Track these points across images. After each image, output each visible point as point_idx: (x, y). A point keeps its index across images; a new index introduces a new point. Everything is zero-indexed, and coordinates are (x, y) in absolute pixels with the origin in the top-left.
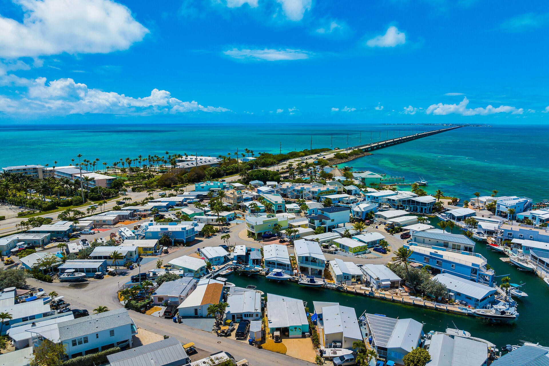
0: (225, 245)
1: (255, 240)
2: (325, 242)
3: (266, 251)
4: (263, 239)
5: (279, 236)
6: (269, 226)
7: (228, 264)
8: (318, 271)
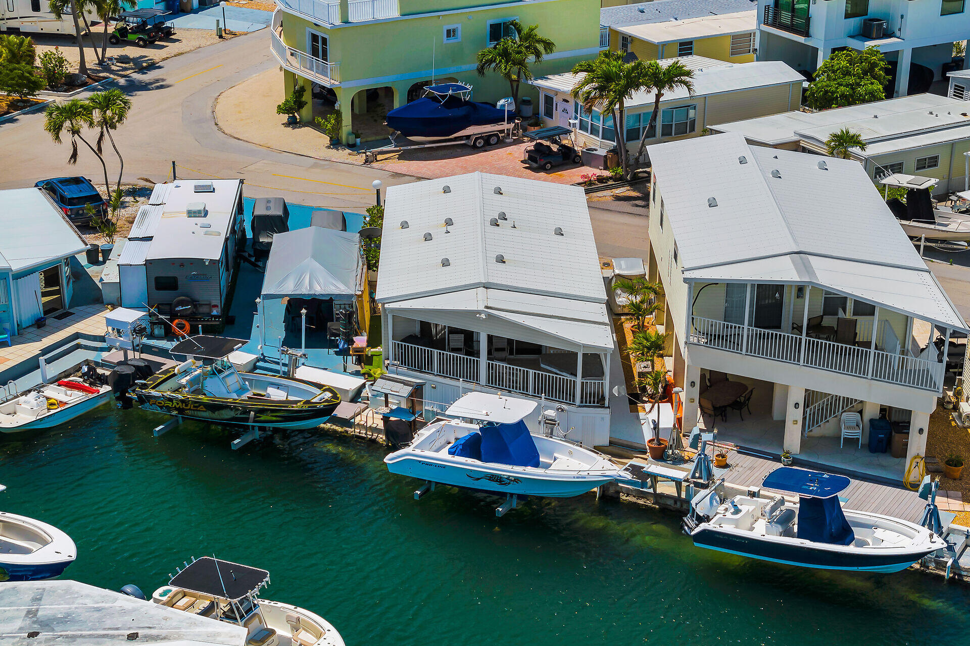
0: (77, 181)
1: (336, 143)
2: (897, 168)
3: (405, 225)
4: (399, 141)
5: (525, 118)
6: (452, 41)
7: (77, 336)
8: (871, 421)
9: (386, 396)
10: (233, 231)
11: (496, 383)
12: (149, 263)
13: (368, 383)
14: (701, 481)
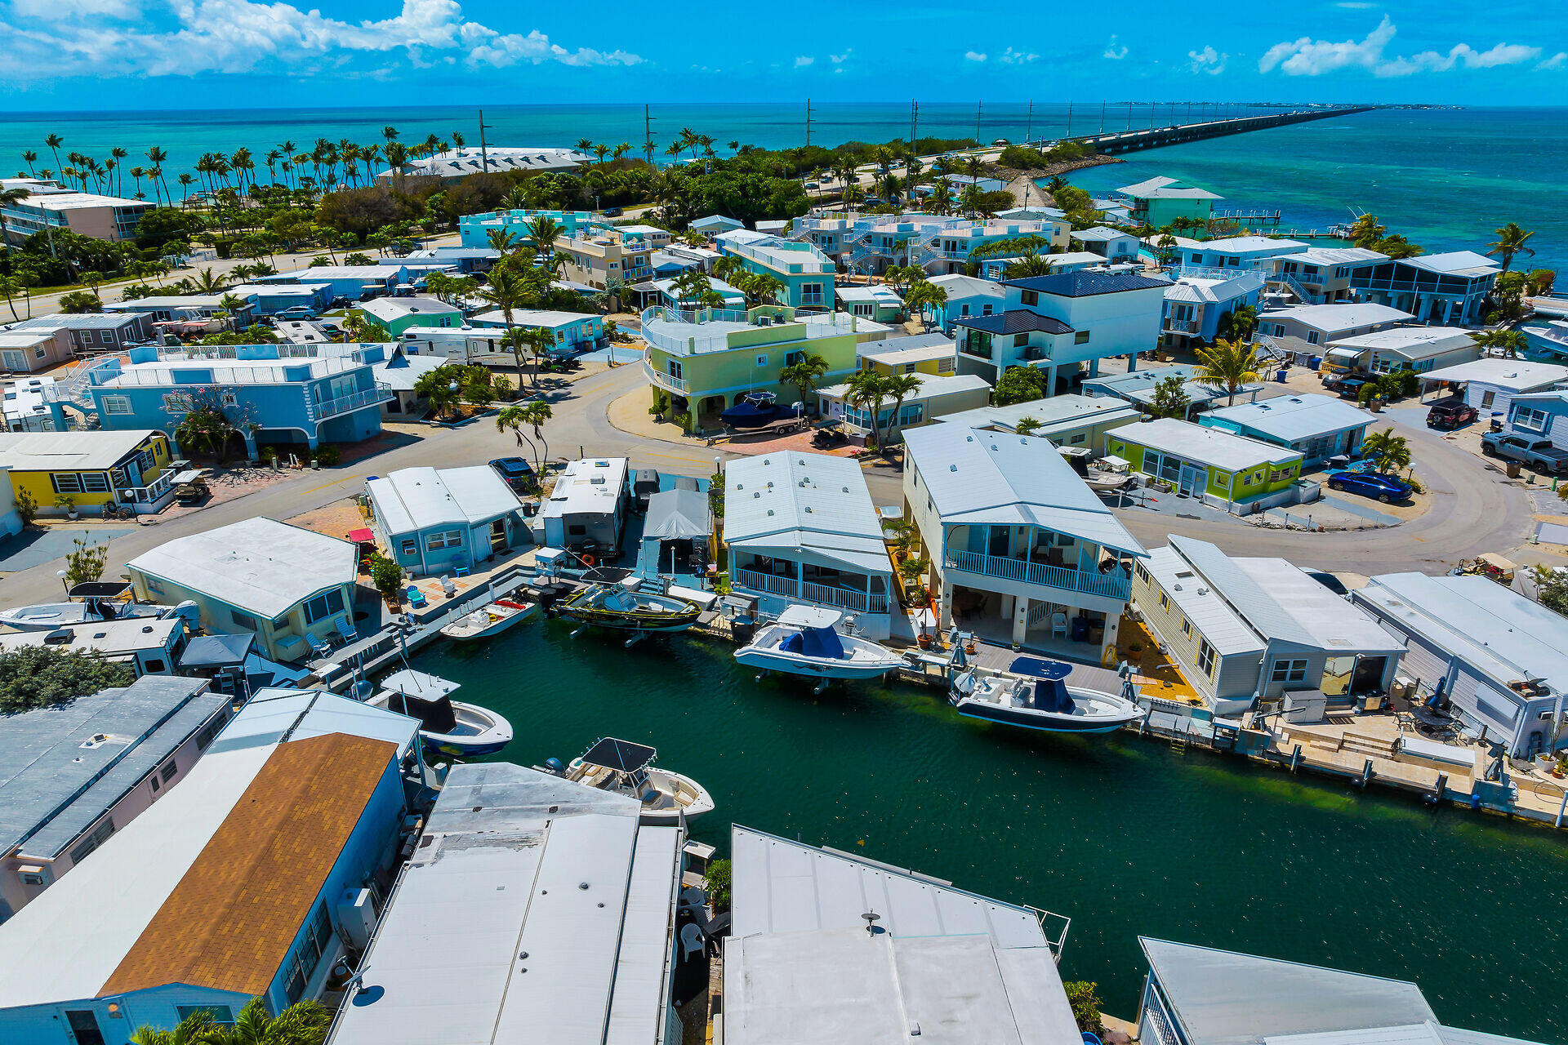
0: (518, 460)
3: (740, 487)
4: (731, 431)
5: (810, 415)
6: (762, 365)
7: (516, 567)
8: (1074, 619)
9: (733, 607)
10: (623, 493)
11: (810, 598)
12: (565, 516)
13: (719, 598)
14: (959, 665)
